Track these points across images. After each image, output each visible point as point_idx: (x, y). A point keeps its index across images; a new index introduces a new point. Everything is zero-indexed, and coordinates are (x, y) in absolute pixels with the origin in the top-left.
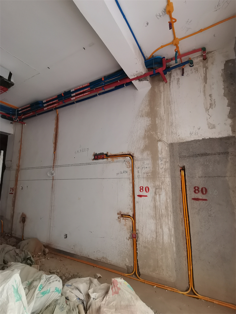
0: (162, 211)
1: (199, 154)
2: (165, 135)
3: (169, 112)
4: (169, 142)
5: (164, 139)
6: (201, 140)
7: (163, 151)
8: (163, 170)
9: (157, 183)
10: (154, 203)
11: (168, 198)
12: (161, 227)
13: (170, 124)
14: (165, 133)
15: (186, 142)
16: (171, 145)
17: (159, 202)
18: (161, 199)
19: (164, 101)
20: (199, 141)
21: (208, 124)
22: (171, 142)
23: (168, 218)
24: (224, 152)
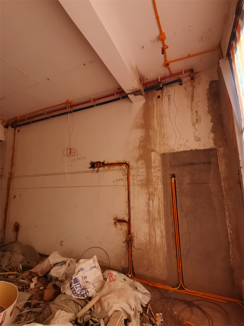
0: (155, 215)
1: (187, 164)
2: (158, 146)
3: (162, 125)
4: (161, 152)
5: (157, 149)
6: (189, 151)
7: (156, 160)
8: (156, 178)
9: (151, 190)
10: (148, 208)
11: (160, 203)
12: (154, 230)
13: (162, 136)
14: (157, 144)
15: (176, 152)
16: (163, 155)
17: (152, 207)
18: (154, 204)
19: (157, 115)
20: (187, 151)
21: (194, 137)
22: (163, 152)
23: (160, 222)
24: (207, 162)
